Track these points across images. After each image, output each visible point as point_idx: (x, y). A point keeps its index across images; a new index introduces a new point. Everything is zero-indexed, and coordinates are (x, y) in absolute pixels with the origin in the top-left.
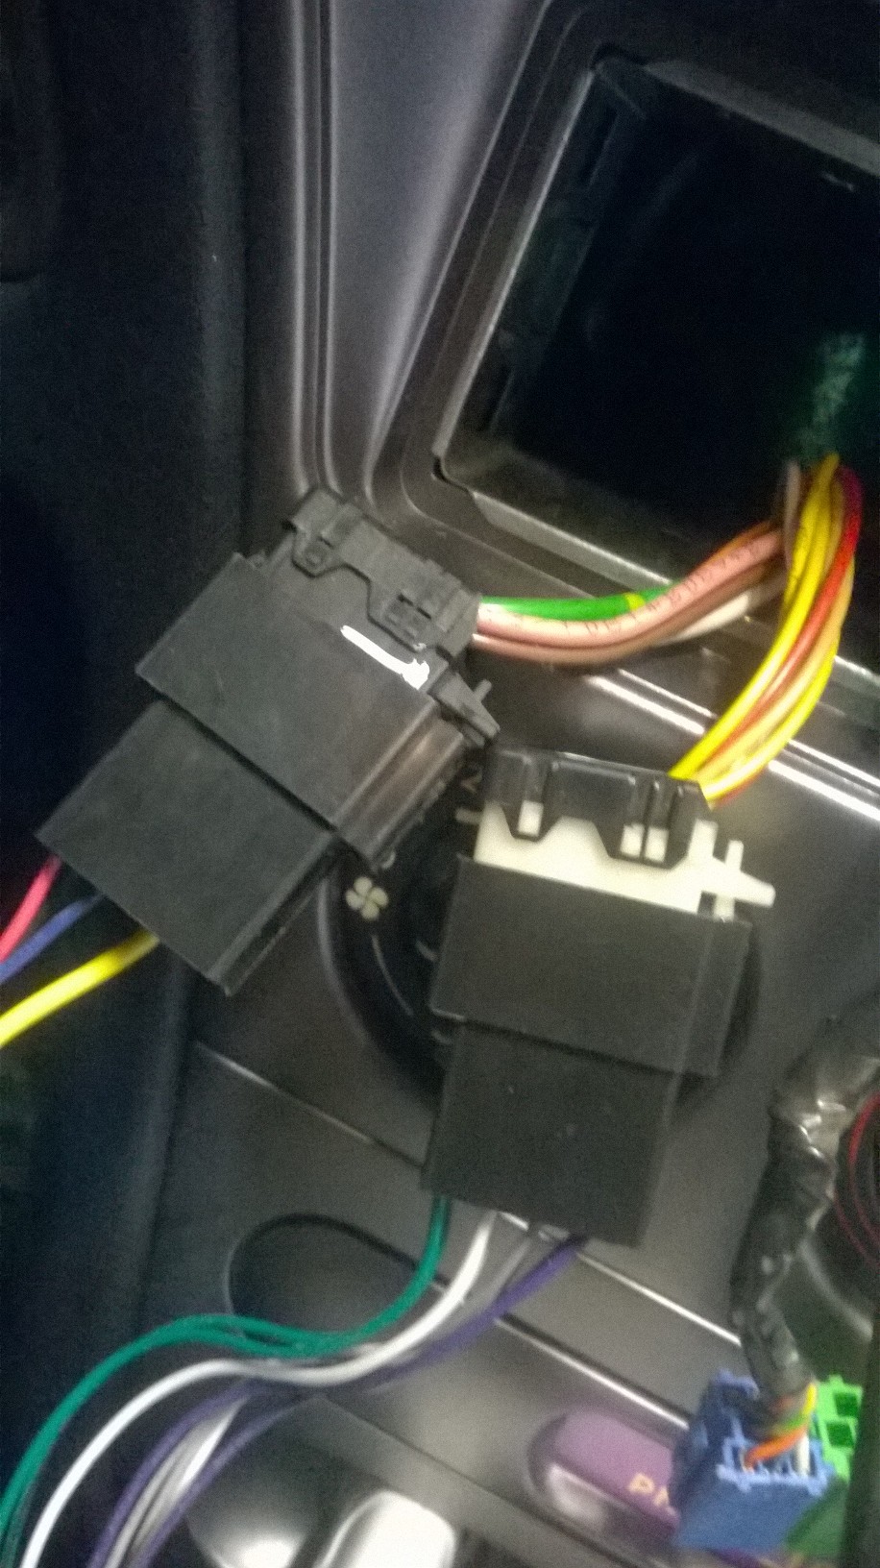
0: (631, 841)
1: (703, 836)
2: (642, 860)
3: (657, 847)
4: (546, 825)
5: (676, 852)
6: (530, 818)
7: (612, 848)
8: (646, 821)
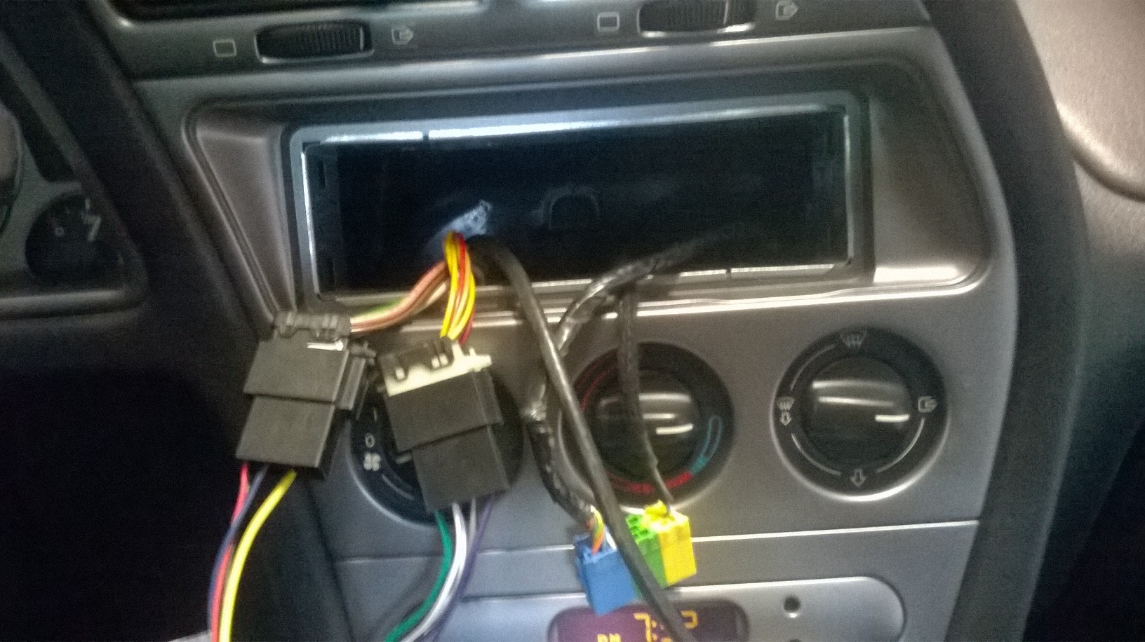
0: (435, 363)
1: (456, 349)
2: (441, 367)
3: (444, 360)
4: (406, 372)
5: (451, 358)
6: (400, 373)
7: (430, 367)
8: (437, 354)
